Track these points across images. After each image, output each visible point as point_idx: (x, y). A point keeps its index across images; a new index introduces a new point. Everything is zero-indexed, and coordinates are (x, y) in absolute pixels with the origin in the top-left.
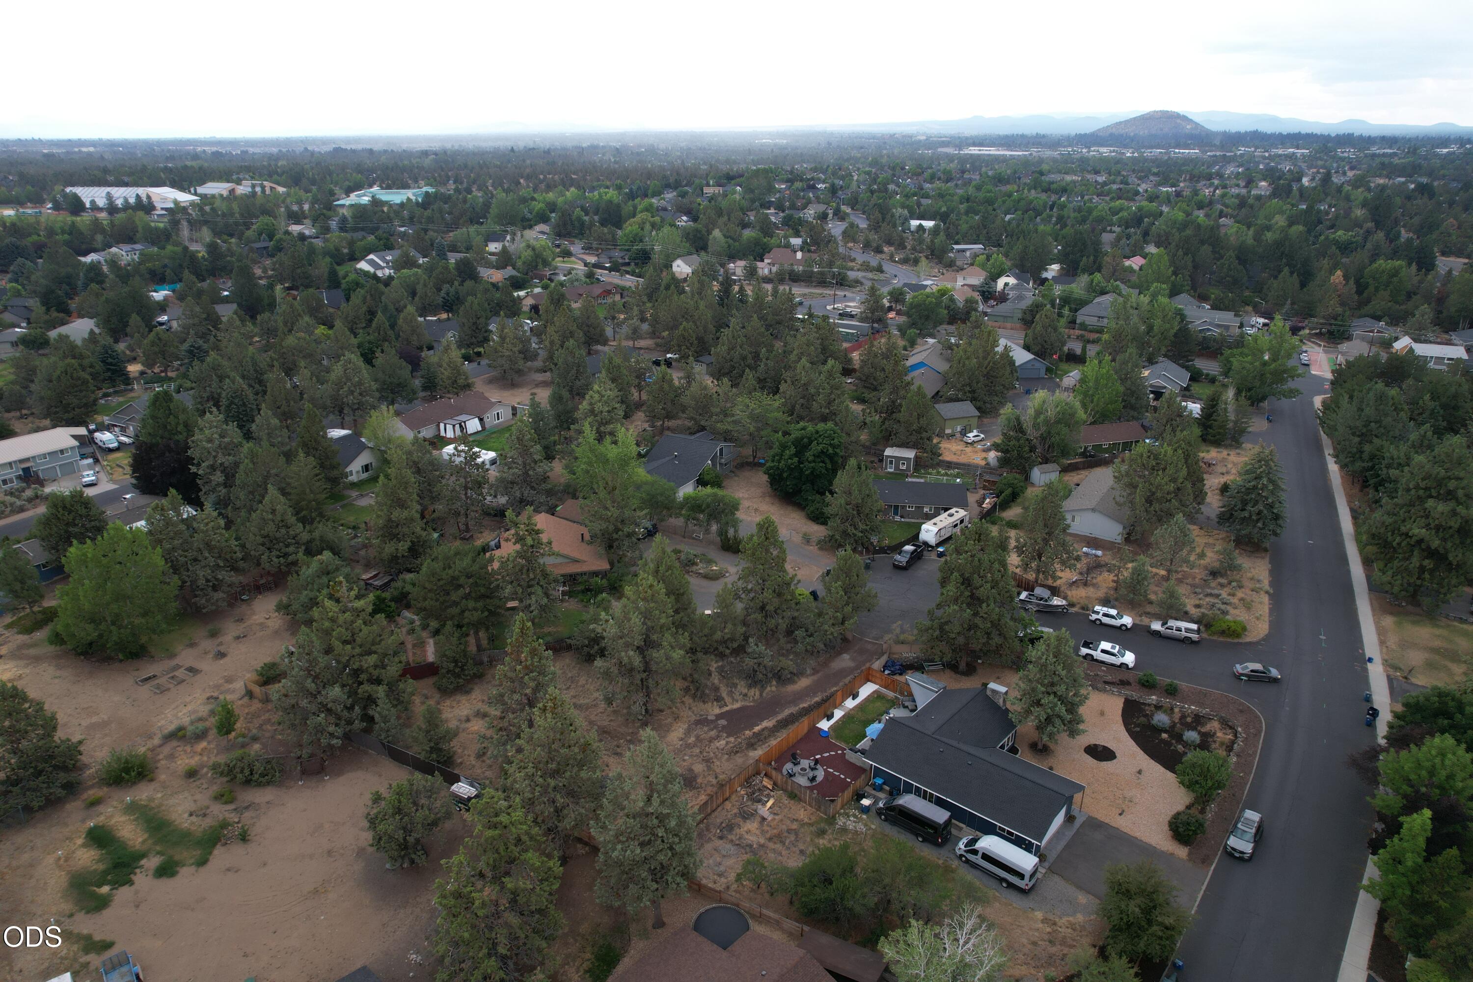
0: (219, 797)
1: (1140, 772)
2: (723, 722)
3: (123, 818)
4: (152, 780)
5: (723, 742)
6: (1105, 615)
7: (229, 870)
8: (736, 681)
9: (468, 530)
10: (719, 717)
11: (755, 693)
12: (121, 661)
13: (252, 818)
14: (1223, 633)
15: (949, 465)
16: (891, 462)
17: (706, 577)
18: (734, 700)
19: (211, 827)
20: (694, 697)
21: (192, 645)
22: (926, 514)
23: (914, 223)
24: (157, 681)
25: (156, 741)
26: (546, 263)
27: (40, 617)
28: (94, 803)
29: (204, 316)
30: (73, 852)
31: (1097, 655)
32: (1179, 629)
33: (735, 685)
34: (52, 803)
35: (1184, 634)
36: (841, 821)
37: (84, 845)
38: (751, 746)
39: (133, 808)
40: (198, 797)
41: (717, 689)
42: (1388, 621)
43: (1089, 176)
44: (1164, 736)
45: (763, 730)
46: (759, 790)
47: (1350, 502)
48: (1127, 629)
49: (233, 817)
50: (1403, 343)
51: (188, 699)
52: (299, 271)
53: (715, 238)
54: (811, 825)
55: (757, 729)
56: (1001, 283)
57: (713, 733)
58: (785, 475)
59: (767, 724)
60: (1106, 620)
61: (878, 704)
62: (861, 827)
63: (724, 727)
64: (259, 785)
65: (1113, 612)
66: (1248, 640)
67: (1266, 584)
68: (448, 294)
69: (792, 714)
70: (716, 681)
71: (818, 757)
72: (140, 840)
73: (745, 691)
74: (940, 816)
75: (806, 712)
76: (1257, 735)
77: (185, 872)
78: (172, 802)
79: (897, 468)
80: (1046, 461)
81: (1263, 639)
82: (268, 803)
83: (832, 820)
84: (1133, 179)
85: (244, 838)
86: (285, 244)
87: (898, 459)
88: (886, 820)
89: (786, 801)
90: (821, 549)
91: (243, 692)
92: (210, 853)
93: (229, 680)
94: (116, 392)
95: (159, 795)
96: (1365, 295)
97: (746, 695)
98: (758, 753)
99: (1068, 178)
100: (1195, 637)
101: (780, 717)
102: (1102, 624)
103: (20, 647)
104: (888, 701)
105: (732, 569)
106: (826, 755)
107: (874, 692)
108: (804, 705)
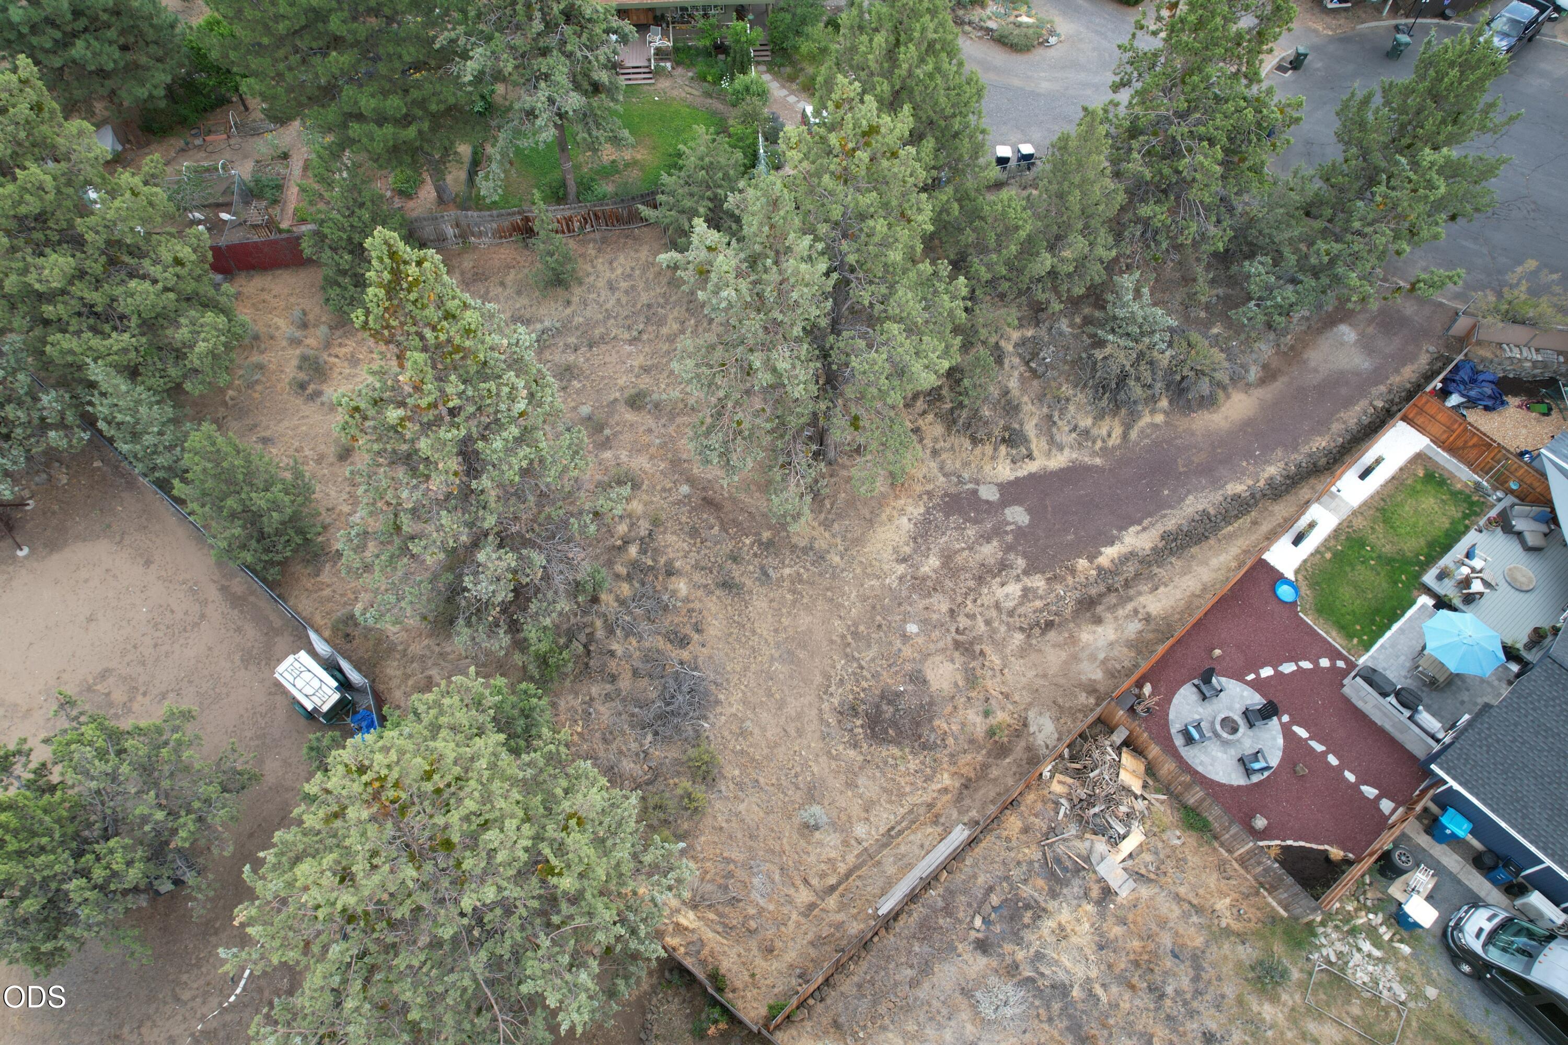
2: (1018, 515)
5: (1014, 589)
8: (1066, 390)
10: (1012, 491)
11: (1110, 428)
17: (1002, 41)
18: (1055, 445)
20: (950, 421)
33: (1061, 402)
36: (1331, 944)
38: (1089, 608)
41: (1010, 408)
45: (1126, 558)
46: (1109, 799)
55: (1109, 554)
57: (989, 551)
59: (1136, 539)
61: (1429, 502)
62: (1391, 983)
63: (1020, 532)
69: (1204, 513)
70: (1013, 383)
71: (1267, 672)
73: (1086, 422)
75: (1242, 505)
83: (1302, 933)
97: (1086, 433)
98: (1104, 635)
101: (1174, 520)
104: (1454, 494)
105: (1064, 26)
106: (1288, 668)
107: (1420, 458)
108: (1237, 488)
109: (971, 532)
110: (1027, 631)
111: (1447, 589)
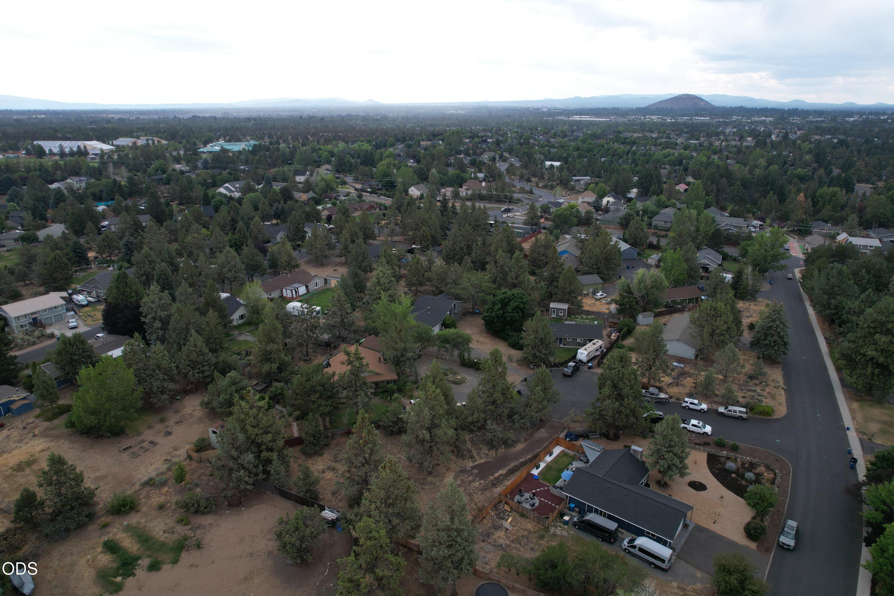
0: (180, 521)
1: (722, 497)
2: (476, 471)
3: (124, 535)
4: (138, 511)
5: (477, 484)
6: (691, 403)
7: (192, 566)
8: (481, 446)
9: (307, 354)
10: (473, 468)
11: (492, 453)
12: (109, 437)
13: (202, 534)
14: (761, 413)
15: (588, 313)
16: (554, 311)
17: (454, 383)
18: (481, 458)
19: (178, 540)
20: (457, 456)
21: (150, 427)
22: (579, 343)
23: (548, 163)
24: (132, 450)
25: (137, 487)
26: (332, 189)
27: (57, 410)
28: (106, 526)
29: (133, 223)
30: (96, 557)
31: (690, 427)
32: (735, 411)
33: (481, 449)
34: (81, 526)
35: (738, 414)
36: (552, 530)
37: (102, 552)
38: (494, 485)
39: (128, 529)
40: (167, 521)
41: (470, 451)
42: (855, 405)
43: (647, 134)
44: (733, 475)
45: (500, 475)
46: (503, 512)
47: (824, 334)
48: (704, 412)
49: (190, 534)
50: (842, 237)
51: (153, 461)
52: (185, 194)
53: (433, 174)
54: (535, 532)
55: (496, 475)
56: (605, 200)
57: (471, 478)
58: (495, 320)
59: (502, 472)
60: (692, 406)
61: (565, 459)
62: (564, 533)
63: (476, 474)
64: (203, 513)
65: (696, 401)
66: (775, 417)
67: (781, 383)
68: (277, 209)
69: (515, 466)
70: (469, 447)
71: (534, 491)
72: (136, 548)
73: (487, 452)
74: (612, 526)
75: (524, 464)
76: (788, 474)
77: (166, 568)
78: (152, 524)
79: (558, 315)
80: (645, 310)
81: (784, 417)
82: (210, 524)
83: (547, 529)
84: (673, 135)
85: (199, 546)
86: (173, 177)
87: (558, 309)
88: (579, 529)
89: (518, 518)
90: (519, 365)
91: (186, 456)
92: (180, 556)
93: (176, 449)
94: (81, 270)
95: (143, 521)
96: (817, 207)
97: (487, 455)
98: (498, 490)
99: (635, 135)
100: (745, 416)
101: (509, 467)
102: (689, 409)
103: (47, 429)
104: (570, 457)
105: (469, 378)
106: (538, 490)
107: (562, 451)
108: (522, 461)
109: (466, 475)
110: (482, 490)
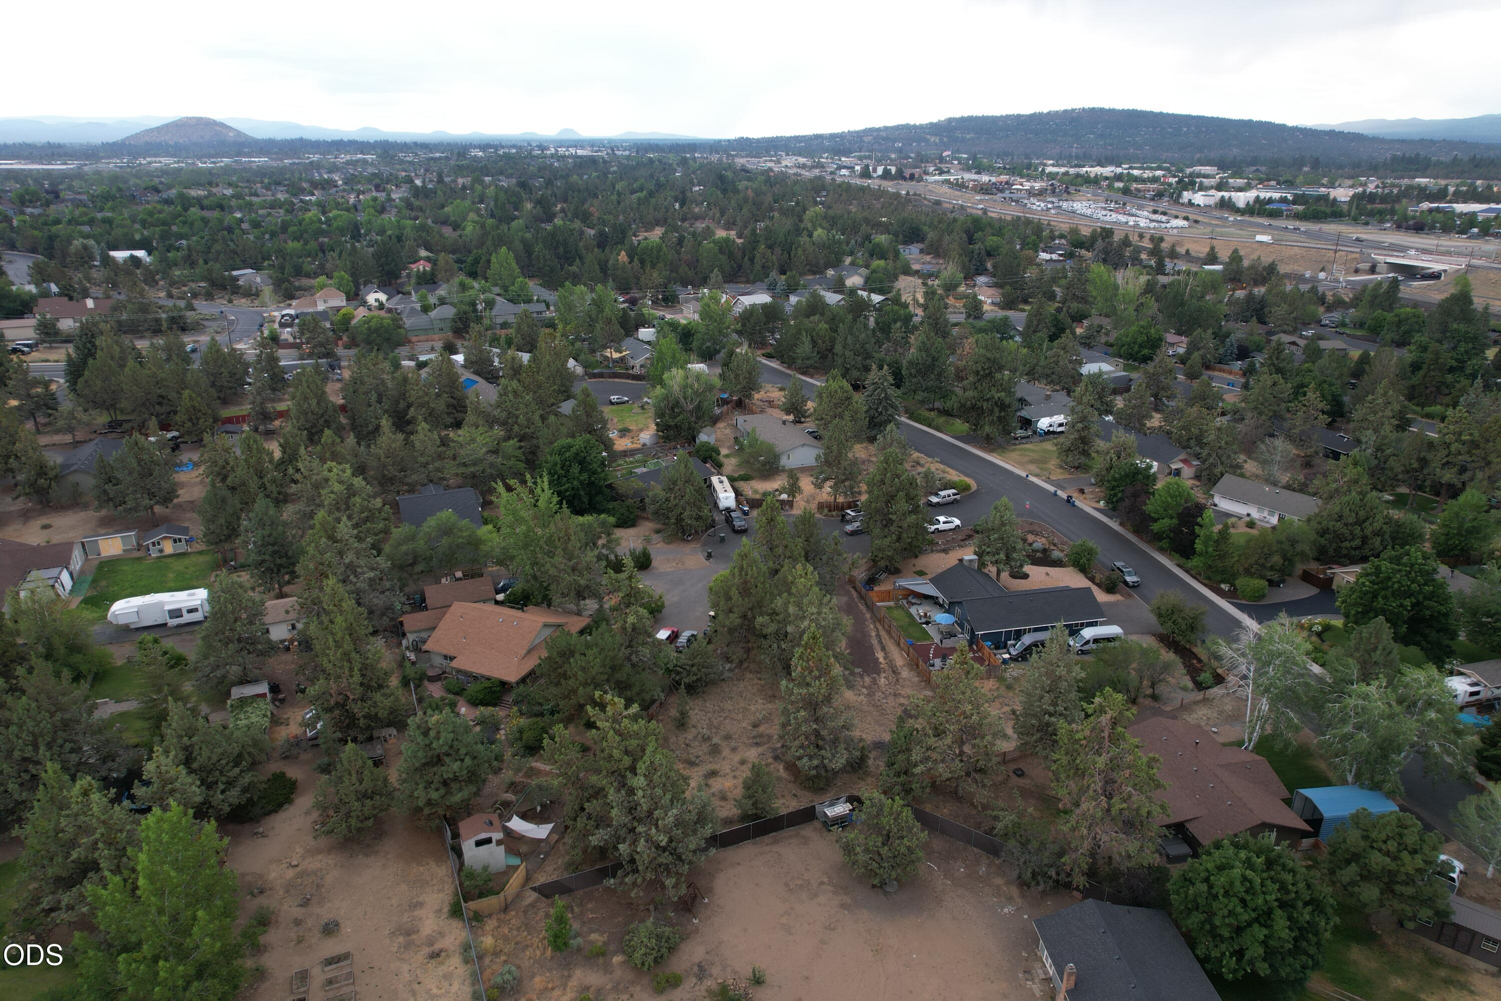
0: (660, 989)
13: (724, 969)
32: (948, 496)
36: (1007, 676)
38: (897, 672)
45: (884, 660)
49: (710, 984)
51: (405, 978)
54: (1000, 687)
56: (370, 299)
57: (867, 679)
62: (1019, 671)
63: (864, 672)
64: (673, 950)
66: (974, 489)
69: (879, 643)
75: (880, 637)
81: (978, 486)
82: (706, 953)
83: (1002, 678)
85: (756, 981)
90: (668, 543)
91: (459, 923)
93: (406, 931)
100: (957, 497)
108: (874, 634)
109: (858, 680)
110: (896, 684)
111: (924, 620)
